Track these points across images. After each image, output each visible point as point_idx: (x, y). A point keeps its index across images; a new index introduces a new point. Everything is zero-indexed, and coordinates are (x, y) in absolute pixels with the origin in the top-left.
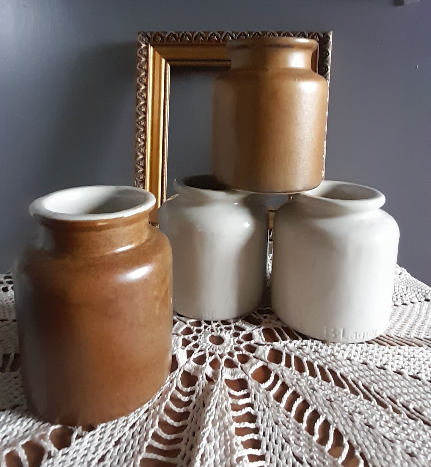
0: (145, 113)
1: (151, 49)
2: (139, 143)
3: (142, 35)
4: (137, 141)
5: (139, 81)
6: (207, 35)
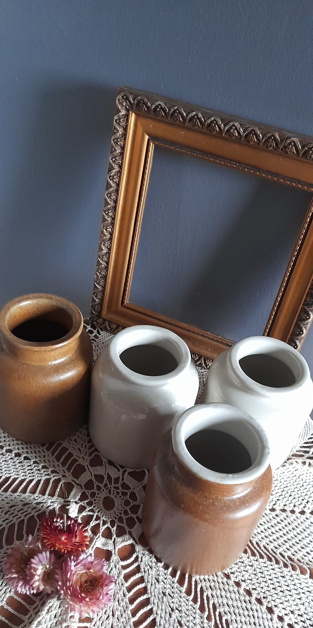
0: (115, 201)
1: (132, 118)
5: (112, 159)
6: (205, 121)
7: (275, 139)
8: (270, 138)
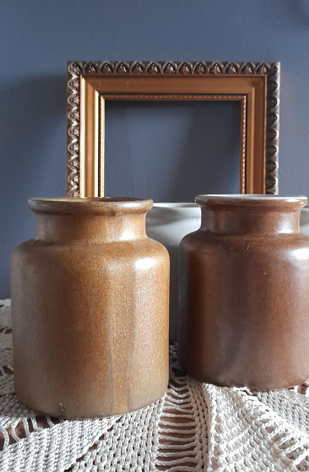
0: (78, 153)
1: (83, 81)
2: (72, 186)
3: (73, 65)
4: (70, 184)
5: (70, 116)
6: (146, 66)
7: (203, 65)
8: (199, 65)
